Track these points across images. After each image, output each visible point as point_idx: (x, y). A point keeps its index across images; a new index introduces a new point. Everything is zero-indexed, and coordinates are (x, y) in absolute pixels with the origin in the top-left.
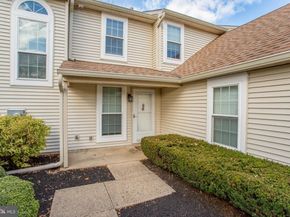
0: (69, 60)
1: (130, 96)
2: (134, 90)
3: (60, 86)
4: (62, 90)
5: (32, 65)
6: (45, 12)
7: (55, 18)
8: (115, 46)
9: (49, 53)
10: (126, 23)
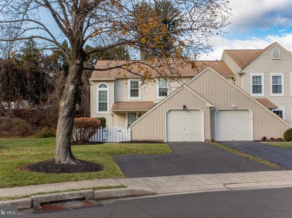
0: (115, 102)
1: (139, 116)
2: (142, 113)
3: (112, 114)
4: (112, 116)
5: (103, 107)
6: (106, 87)
7: (110, 88)
8: (135, 93)
9: (108, 102)
10: (140, 81)
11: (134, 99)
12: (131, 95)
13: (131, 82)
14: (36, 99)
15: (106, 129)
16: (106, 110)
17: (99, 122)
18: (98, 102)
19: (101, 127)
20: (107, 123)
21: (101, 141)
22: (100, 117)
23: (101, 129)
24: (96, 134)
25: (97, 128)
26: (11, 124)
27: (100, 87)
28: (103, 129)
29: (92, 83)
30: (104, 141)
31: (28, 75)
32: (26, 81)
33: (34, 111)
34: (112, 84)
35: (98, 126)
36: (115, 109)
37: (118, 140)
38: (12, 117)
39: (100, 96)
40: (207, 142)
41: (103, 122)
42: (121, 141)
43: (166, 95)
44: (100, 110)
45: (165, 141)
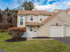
0: (26, 22)
1: (34, 27)
5: (22, 23)
7: (24, 18)
9: (23, 22)
10: (33, 16)
11: (32, 21)
12: (31, 20)
16: (23, 25)
18: (20, 22)
21: (25, 37)
27: (21, 17)
29: (18, 15)
34: (25, 16)
37: (32, 37)
39: (21, 20)
40: (65, 37)
43: (42, 20)
44: (20, 25)
45: (50, 37)
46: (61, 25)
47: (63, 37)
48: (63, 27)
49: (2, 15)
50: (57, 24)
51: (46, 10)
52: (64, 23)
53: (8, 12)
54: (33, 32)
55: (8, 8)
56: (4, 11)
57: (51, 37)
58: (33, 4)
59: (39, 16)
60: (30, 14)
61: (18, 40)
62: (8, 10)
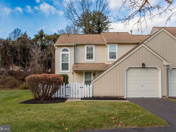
0: (75, 63)
1: (94, 75)
2: (96, 72)
3: (72, 73)
4: (73, 74)
5: (65, 66)
6: (68, 51)
7: (70, 52)
8: (90, 56)
9: (69, 62)
10: (94, 47)
11: (90, 61)
12: (87, 58)
13: (87, 47)
14: (23, 65)
15: (69, 85)
16: (67, 69)
17: (62, 78)
18: (61, 63)
19: (64, 84)
20: (69, 80)
21: (64, 97)
22: (63, 74)
23: (64, 86)
24: (59, 91)
25: (60, 85)
26: (5, 80)
27: (63, 51)
28: (65, 85)
30: (66, 97)
31: (18, 50)
32: (17, 54)
33: (21, 72)
34: (73, 49)
35: (61, 83)
36: (76, 68)
37: (80, 97)
38: (6, 75)
39: (63, 58)
40: (164, 98)
41: (65, 79)
42: (83, 97)
43: (115, 58)
44: (63, 69)
45: (125, 97)
46: (156, 68)
47: (160, 97)
48: (160, 71)
49: (28, 50)
50: (143, 64)
51: (131, 31)
52: (164, 61)
53: (42, 41)
54: (83, 86)
55: (42, 31)
56: (34, 40)
57: (128, 97)
58: (105, 18)
59: (108, 46)
60: (84, 43)
61: (45, 101)
62: (42, 37)
